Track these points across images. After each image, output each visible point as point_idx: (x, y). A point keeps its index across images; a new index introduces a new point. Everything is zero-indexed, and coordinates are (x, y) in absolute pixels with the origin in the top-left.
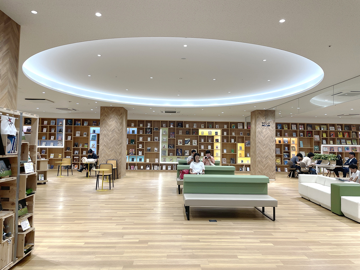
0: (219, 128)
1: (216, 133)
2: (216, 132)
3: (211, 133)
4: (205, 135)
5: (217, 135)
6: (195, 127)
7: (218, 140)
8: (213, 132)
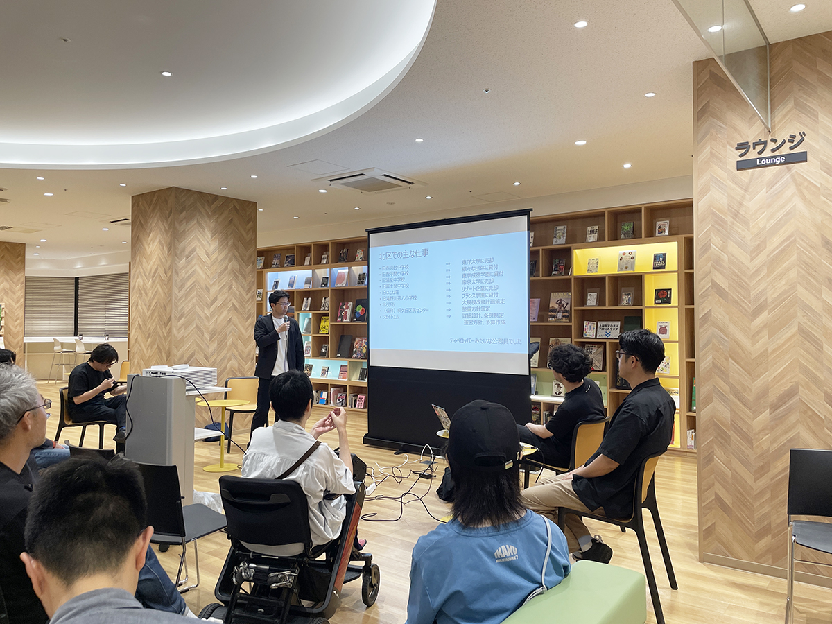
0: (670, 234)
1: (660, 262)
2: (656, 257)
3: (633, 264)
4: (601, 272)
5: (663, 267)
6: (560, 241)
7: (668, 291)
8: (642, 254)
